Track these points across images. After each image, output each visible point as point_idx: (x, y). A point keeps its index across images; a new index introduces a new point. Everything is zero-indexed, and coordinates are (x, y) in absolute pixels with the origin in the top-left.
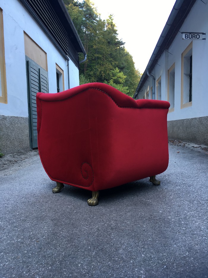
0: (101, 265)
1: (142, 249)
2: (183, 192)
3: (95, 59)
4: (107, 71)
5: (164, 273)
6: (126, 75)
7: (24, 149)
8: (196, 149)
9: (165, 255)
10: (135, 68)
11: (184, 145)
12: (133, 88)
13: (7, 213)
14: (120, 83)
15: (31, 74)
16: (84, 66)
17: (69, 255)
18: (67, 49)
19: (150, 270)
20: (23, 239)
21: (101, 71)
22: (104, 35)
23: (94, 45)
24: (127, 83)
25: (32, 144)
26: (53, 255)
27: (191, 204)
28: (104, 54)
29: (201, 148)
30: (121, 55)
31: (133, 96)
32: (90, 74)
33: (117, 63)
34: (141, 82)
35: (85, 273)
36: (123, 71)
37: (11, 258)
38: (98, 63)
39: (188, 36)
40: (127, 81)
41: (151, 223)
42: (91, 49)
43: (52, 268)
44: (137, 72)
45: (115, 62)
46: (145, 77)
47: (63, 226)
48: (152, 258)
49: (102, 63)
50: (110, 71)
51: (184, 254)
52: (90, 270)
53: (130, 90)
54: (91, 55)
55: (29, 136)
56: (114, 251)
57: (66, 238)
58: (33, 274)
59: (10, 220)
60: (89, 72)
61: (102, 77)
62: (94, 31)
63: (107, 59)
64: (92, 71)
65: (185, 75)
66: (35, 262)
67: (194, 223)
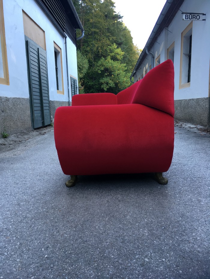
0: (114, 227)
1: (145, 216)
2: (178, 171)
3: (92, 34)
4: (104, 47)
5: (162, 232)
6: (124, 51)
7: (26, 129)
8: (192, 129)
9: (163, 220)
10: (133, 44)
11: (181, 126)
12: (131, 65)
13: (28, 188)
14: (117, 60)
15: (31, 54)
17: (87, 220)
18: (65, 26)
19: (151, 230)
20: (47, 209)
21: (98, 47)
22: (101, 8)
23: (90, 19)
24: (125, 59)
25: (34, 124)
26: (74, 220)
27: (185, 181)
28: (101, 28)
29: (197, 128)
30: (119, 30)
31: (131, 74)
32: (87, 50)
33: (114, 38)
34: (139, 60)
35: (103, 233)
36: (121, 47)
37: (42, 223)
38: (95, 38)
39: (188, 17)
40: (125, 57)
41: (152, 196)
42: (87, 23)
43: (76, 229)
44: (136, 47)
45: (113, 37)
46: (144, 55)
47: (79, 199)
48: (153, 222)
49: (98, 38)
50: (107, 47)
51: (177, 219)
52: (106, 230)
53: (127, 67)
55: (31, 116)
56: (123, 217)
57: (83, 208)
58: (62, 233)
59: (32, 194)
60: (85, 48)
61: (99, 53)
62: (90, 3)
63: (104, 34)
64: (89, 47)
65: (184, 55)
66: (61, 226)
67: (187, 196)
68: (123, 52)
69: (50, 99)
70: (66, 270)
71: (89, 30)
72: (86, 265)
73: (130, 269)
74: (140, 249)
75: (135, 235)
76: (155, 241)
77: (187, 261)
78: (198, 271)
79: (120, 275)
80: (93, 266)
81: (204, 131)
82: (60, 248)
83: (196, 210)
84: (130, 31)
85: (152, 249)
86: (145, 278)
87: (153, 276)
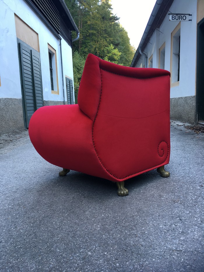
0: (70, 222)
1: (104, 211)
3: (89, 36)
4: (101, 48)
5: (114, 226)
6: (121, 52)
7: (18, 129)
8: (179, 127)
9: (119, 215)
10: (130, 44)
14: (115, 60)
15: (23, 55)
16: (79, 42)
17: (47, 216)
18: (59, 28)
19: (105, 225)
20: (13, 205)
21: (95, 48)
22: (98, 10)
23: (88, 21)
24: (122, 59)
25: (26, 124)
26: (35, 216)
28: (98, 30)
29: (185, 126)
30: (115, 31)
32: (85, 51)
33: (111, 39)
34: (134, 60)
35: (57, 228)
36: (118, 48)
37: (3, 219)
38: (93, 40)
39: (175, 18)
40: (122, 57)
42: (85, 25)
43: (33, 225)
46: (138, 55)
47: (46, 196)
48: (109, 217)
49: (96, 39)
50: (105, 48)
51: (133, 214)
52: (61, 226)
54: (85, 31)
55: (24, 116)
56: (82, 213)
57: (47, 204)
58: (19, 229)
59: (3, 192)
60: (83, 49)
61: (97, 54)
62: (88, 6)
63: (102, 35)
64: (87, 48)
65: (174, 55)
66: (21, 222)
67: (150, 192)
68: (119, 52)
69: (44, 99)
70: (11, 263)
71: (87, 32)
72: (30, 259)
73: (71, 263)
74: (87, 243)
75: (88, 230)
76: (104, 236)
77: (127, 254)
78: (135, 264)
79: (59, 268)
80: (37, 260)
81: (190, 129)
82: (12, 243)
83: (154, 205)
84: (127, 32)
85: (98, 243)
86: (82, 271)
87: (90, 269)
